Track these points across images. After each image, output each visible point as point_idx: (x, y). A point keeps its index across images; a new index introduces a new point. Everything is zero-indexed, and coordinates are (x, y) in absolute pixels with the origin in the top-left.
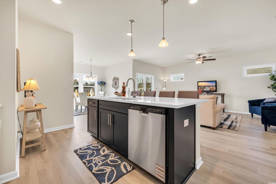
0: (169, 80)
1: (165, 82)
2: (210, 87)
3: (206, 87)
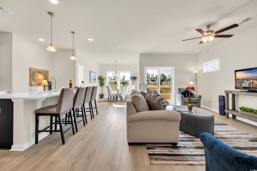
0: (202, 70)
1: (196, 74)
2: (249, 80)
3: (244, 81)
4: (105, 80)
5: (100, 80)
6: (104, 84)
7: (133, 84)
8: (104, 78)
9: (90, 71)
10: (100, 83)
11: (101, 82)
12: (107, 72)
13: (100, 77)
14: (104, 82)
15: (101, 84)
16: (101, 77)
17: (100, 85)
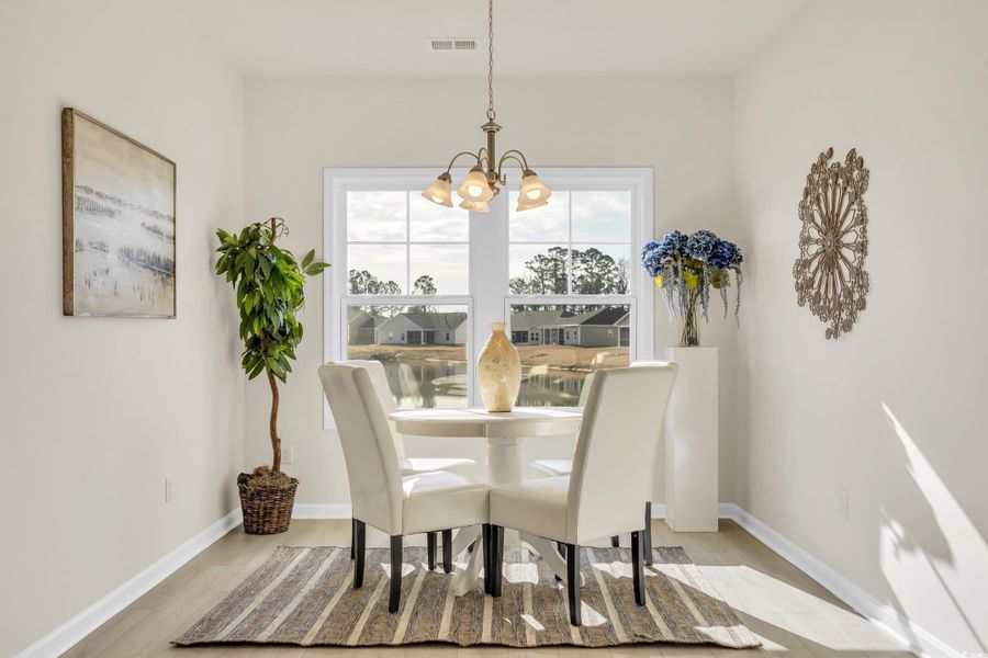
4: (310, 284)
5: (248, 288)
6: (289, 334)
7: (692, 341)
8: (298, 257)
9: (67, 115)
10: (246, 325)
11: (259, 312)
12: (335, 181)
13: (235, 231)
14: (299, 316)
15: (254, 344)
16: (251, 236)
17: (242, 347)
